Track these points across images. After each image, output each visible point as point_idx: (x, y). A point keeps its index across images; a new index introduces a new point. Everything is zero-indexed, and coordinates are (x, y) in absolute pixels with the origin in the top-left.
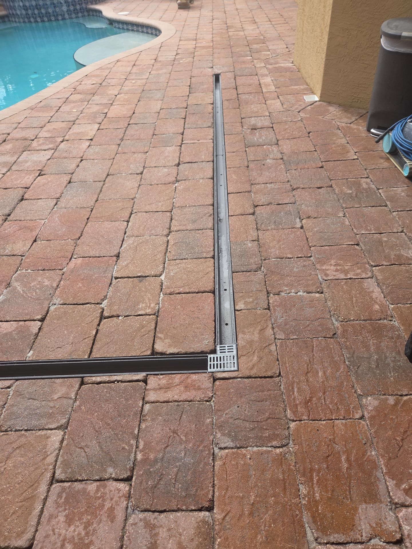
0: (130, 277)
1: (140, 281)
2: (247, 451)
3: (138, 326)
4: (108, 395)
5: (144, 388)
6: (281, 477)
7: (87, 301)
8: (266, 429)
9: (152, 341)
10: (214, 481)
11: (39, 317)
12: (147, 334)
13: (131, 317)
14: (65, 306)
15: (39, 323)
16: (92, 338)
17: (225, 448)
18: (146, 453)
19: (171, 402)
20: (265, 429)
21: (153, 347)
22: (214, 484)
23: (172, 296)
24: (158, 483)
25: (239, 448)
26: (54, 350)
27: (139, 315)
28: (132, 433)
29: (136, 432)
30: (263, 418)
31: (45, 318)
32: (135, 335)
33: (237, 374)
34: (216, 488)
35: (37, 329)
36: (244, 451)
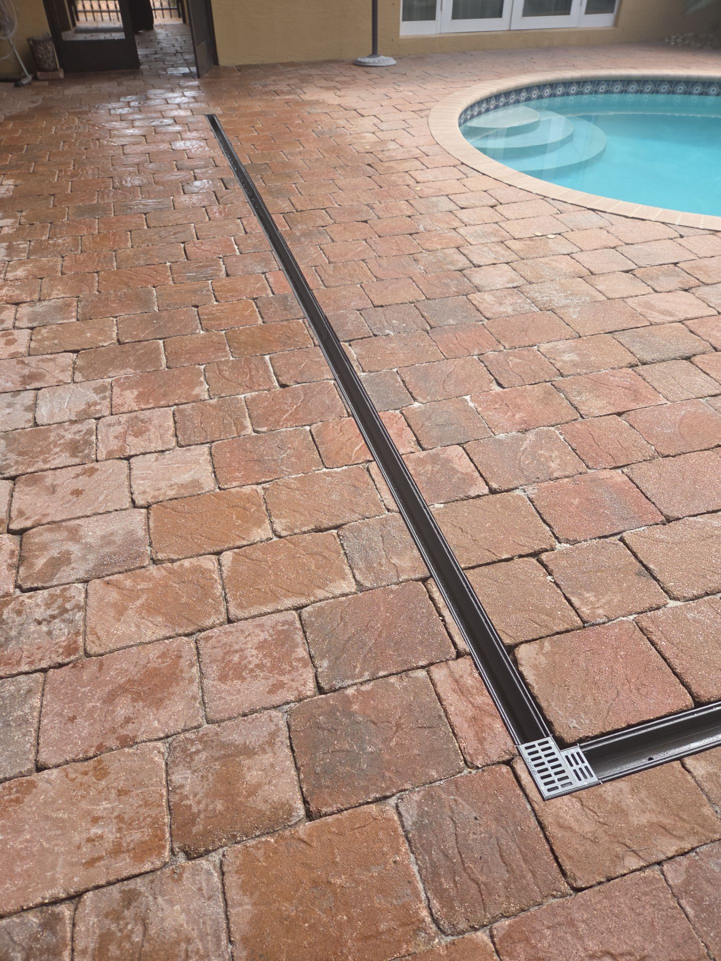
0: (636, 557)
1: (639, 574)
2: (406, 853)
3: (548, 607)
4: (419, 617)
5: (448, 657)
6: (383, 927)
7: (552, 524)
8: (455, 882)
9: (530, 638)
10: (346, 810)
11: (495, 486)
12: (539, 625)
13: (559, 591)
14: (529, 502)
15: (486, 490)
16: (495, 558)
17: (399, 814)
18: (357, 698)
19: (442, 705)
20: (454, 880)
21: (522, 643)
22: (342, 811)
23: (638, 633)
24: (324, 729)
25: (407, 838)
26: (455, 526)
27: (569, 601)
28: (378, 669)
29: (381, 673)
30: (473, 872)
31: (499, 493)
32: (529, 610)
33: (535, 799)
34: (339, 816)
35: (476, 494)
36: (405, 847)
